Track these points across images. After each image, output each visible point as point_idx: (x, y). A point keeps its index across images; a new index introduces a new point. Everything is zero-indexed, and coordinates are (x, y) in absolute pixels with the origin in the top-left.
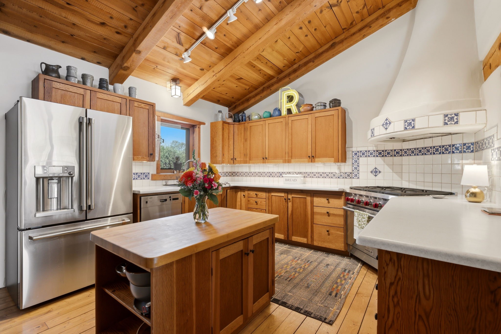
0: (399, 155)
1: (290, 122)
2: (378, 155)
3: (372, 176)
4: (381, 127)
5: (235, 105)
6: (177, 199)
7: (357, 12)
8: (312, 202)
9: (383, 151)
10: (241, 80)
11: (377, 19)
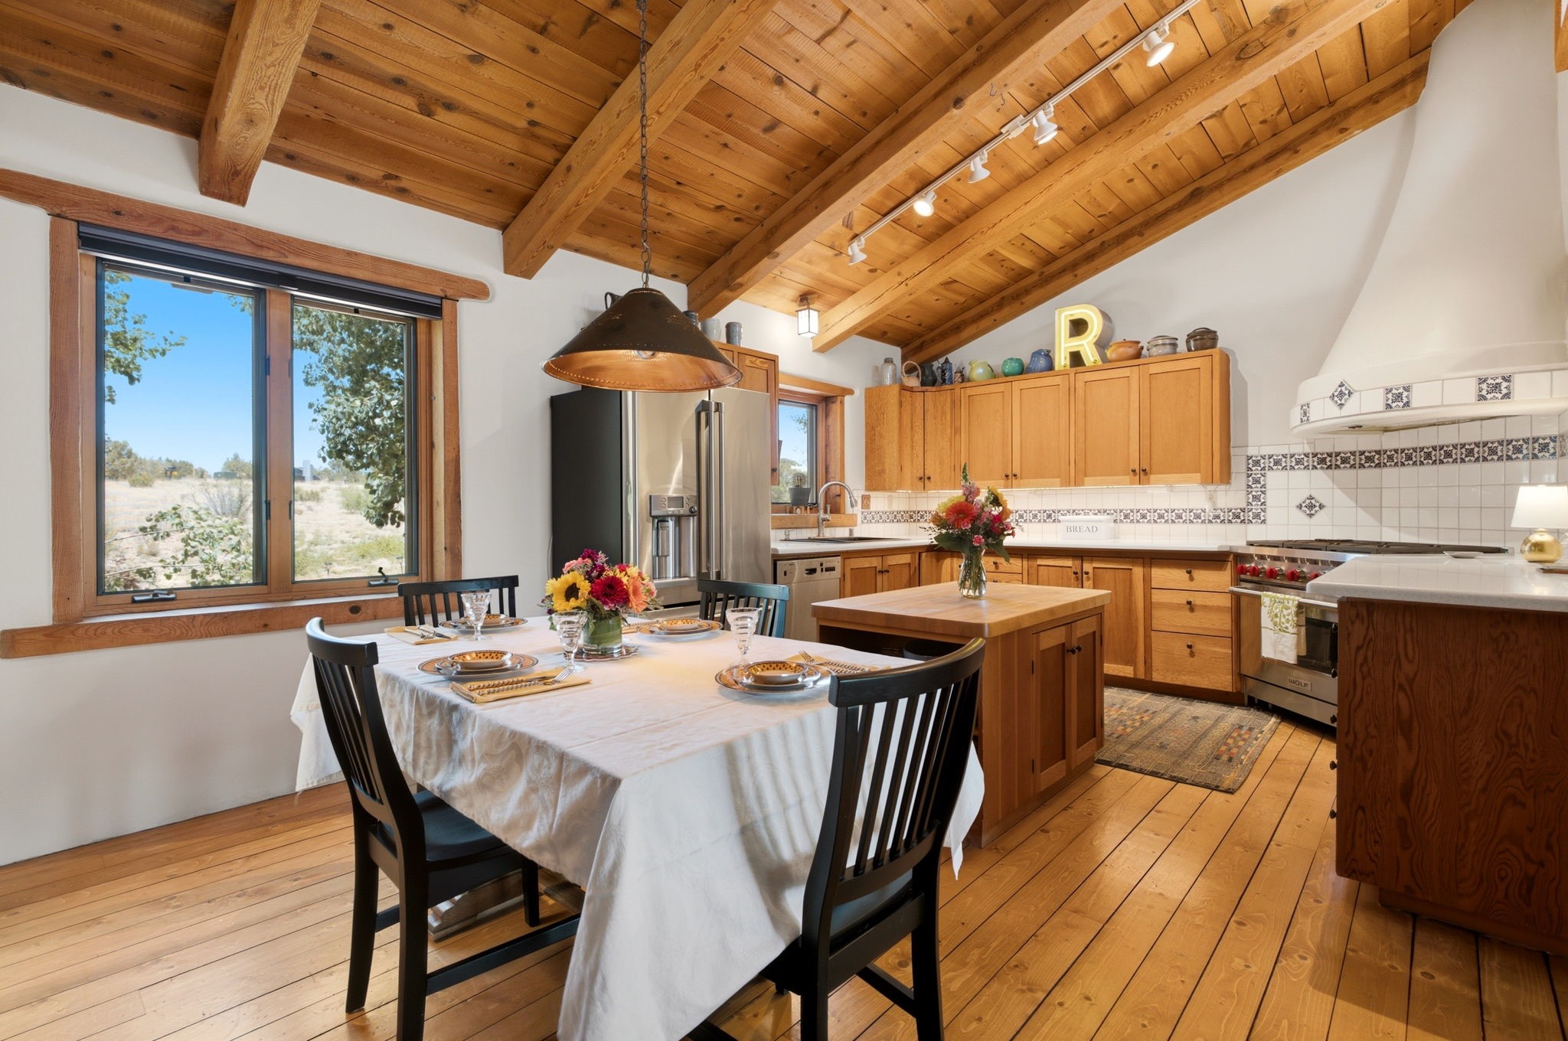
0: (1373, 465)
1: (1080, 384)
2: (1315, 464)
3: (1300, 517)
4: (1329, 401)
5: (922, 340)
6: (833, 569)
7: (1264, 122)
8: (1147, 580)
9: (1330, 455)
10: (954, 286)
11: (1314, 132)
